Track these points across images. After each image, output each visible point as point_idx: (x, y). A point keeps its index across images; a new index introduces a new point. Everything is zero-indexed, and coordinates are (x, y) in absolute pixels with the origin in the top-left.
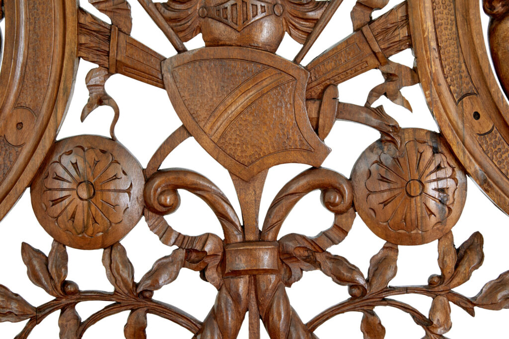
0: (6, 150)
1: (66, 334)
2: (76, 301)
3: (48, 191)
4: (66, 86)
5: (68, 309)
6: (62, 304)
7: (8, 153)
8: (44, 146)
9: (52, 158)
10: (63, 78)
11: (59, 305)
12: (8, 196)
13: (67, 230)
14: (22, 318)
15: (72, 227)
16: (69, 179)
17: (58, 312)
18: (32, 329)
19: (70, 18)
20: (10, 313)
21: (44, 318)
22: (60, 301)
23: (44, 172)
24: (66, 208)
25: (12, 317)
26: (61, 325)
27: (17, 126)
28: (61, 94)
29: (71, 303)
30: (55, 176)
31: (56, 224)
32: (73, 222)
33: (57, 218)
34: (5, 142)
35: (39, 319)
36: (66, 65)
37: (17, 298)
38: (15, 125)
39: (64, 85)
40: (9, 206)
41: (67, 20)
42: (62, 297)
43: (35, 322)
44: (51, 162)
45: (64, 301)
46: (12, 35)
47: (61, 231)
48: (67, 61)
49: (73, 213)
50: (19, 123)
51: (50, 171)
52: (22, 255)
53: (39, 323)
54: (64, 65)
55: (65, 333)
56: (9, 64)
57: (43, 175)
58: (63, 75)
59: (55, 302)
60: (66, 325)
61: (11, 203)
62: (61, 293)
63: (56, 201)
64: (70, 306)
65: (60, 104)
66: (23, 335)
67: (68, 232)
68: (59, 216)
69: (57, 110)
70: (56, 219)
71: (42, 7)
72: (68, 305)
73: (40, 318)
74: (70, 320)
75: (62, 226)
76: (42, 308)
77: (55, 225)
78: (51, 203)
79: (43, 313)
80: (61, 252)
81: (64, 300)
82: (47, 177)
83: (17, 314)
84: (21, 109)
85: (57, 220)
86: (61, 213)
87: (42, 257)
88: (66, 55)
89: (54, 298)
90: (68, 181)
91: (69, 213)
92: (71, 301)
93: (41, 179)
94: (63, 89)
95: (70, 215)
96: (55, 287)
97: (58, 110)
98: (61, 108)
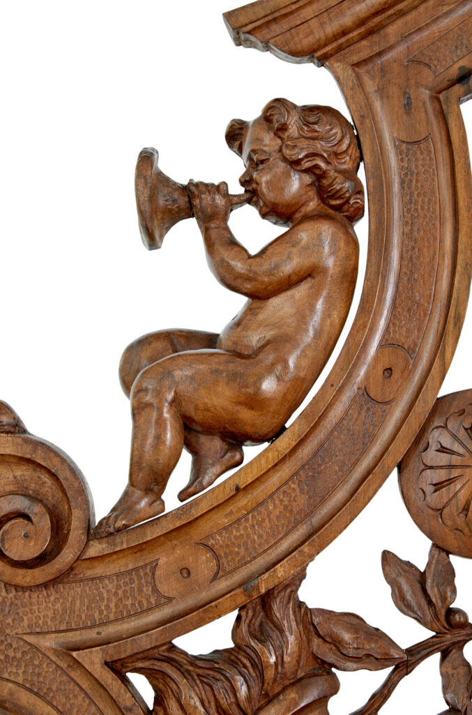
0: (368, 409)
1: (453, 688)
2: (467, 638)
3: (428, 471)
4: (459, 313)
5: (454, 651)
6: (445, 643)
7: (370, 413)
8: (425, 402)
9: (433, 422)
10: (453, 302)
11: (442, 644)
12: (371, 476)
13: (457, 529)
14: (387, 663)
15: (464, 525)
16: (461, 450)
17: (437, 656)
18: (398, 681)
19: (465, 215)
20: (368, 656)
21: (418, 664)
22: (443, 638)
23: (422, 443)
24: (456, 494)
25: (370, 662)
26: (444, 675)
27: (383, 374)
28: (450, 326)
29: (459, 642)
30: (439, 446)
31: (440, 520)
32: (466, 516)
33: (441, 510)
34: (366, 396)
35: (410, 665)
36: (459, 283)
37: (377, 634)
38: (381, 372)
39: (455, 312)
40: (372, 492)
41: (460, 218)
42: (447, 631)
43: (405, 671)
44: (433, 427)
45: (449, 638)
46: (380, 238)
47: (447, 531)
48: (460, 277)
49: (467, 502)
50: (387, 369)
51: (430, 441)
52: (383, 569)
53: (410, 672)
54: (456, 282)
55: (451, 687)
56: (375, 282)
57: (421, 447)
58: (453, 298)
59: (435, 639)
60: (453, 675)
61: (375, 487)
62: (446, 625)
63: (439, 486)
64: (457, 646)
65: (449, 339)
66: (386, 692)
67: (458, 532)
68: (444, 507)
69: (445, 349)
70: (439, 512)
71: (422, 200)
72: (454, 644)
73: (412, 663)
74: (458, 667)
75: (449, 523)
76: (415, 649)
77: (438, 520)
78: (433, 488)
79: (418, 657)
80: (444, 563)
81: (448, 636)
82: (426, 449)
83: (378, 657)
84: (391, 349)
85: (441, 514)
86: (448, 503)
87: (414, 572)
88: (459, 268)
89: (434, 634)
90: (459, 454)
91: (460, 503)
92: (459, 639)
93: (417, 453)
94: (455, 318)
95: (461, 504)
96: (436, 616)
97: (447, 348)
98: (450, 347)
